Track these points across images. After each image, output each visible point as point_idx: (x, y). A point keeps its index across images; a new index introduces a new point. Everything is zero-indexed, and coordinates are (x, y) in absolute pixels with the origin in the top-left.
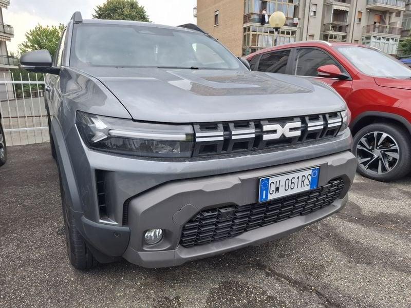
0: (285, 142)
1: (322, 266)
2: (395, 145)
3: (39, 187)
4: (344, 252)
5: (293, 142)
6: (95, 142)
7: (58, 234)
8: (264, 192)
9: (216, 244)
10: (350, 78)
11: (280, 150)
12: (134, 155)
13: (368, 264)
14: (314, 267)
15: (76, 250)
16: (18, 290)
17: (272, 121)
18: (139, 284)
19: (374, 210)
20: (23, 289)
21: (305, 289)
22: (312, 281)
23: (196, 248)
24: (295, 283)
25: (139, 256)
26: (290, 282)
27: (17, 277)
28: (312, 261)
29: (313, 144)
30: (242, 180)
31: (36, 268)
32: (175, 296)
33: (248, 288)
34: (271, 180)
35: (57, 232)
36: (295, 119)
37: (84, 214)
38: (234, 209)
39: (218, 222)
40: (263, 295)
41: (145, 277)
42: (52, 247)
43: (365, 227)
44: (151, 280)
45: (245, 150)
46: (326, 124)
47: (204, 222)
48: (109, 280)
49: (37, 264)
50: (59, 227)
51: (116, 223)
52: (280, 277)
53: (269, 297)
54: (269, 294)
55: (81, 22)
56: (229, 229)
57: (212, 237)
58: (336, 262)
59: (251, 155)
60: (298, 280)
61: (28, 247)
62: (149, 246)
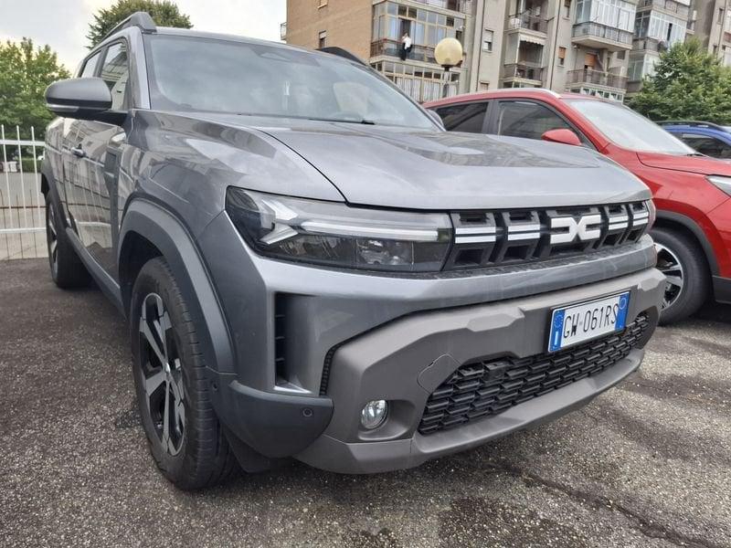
0: (578, 247)
1: (613, 465)
2: (677, 264)
3: (47, 341)
4: (639, 440)
5: (585, 251)
6: (269, 243)
7: (116, 427)
8: (557, 333)
9: (469, 427)
11: (572, 262)
13: (685, 458)
14: (599, 467)
15: (200, 449)
16: (73, 534)
17: (563, 210)
18: (305, 510)
19: (660, 371)
20: (83, 532)
21: (599, 504)
22: (606, 491)
23: (439, 435)
24: (578, 496)
25: (349, 452)
26: (570, 494)
27: (62, 509)
28: (594, 458)
29: (612, 254)
30: (526, 313)
31: (96, 491)
32: (380, 529)
33: (503, 508)
34: (568, 313)
36: (591, 209)
37: (237, 378)
38: (508, 365)
39: (482, 388)
40: (532, 519)
41: (313, 497)
42: (114, 451)
43: (656, 399)
44: (325, 502)
45: (521, 260)
46: (631, 220)
47: (461, 388)
48: (247, 506)
49: (95, 483)
50: (115, 414)
51: (307, 392)
52: (550, 486)
53: (543, 521)
54: (542, 517)
55: (155, 31)
56: (493, 401)
57: (466, 416)
58: (632, 458)
59: (532, 269)
60: (582, 490)
61: (66, 452)
62: (367, 433)
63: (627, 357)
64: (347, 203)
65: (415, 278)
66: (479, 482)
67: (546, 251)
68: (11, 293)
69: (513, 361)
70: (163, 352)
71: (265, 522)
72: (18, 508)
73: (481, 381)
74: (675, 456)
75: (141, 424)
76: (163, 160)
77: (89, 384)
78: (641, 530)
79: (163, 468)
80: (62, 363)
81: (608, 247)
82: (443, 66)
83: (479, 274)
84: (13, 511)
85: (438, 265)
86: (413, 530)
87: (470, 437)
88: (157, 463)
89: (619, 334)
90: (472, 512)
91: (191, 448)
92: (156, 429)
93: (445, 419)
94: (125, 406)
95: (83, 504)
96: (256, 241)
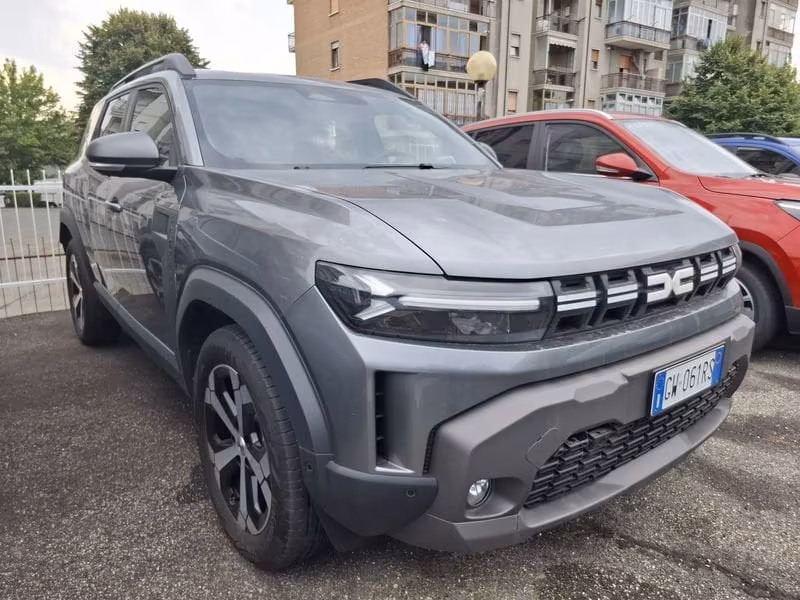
0: (673, 301)
1: (705, 520)
2: (746, 295)
3: (85, 407)
4: (728, 491)
5: (678, 304)
6: (364, 318)
7: (180, 502)
8: (659, 396)
10: (655, 178)
11: (668, 318)
12: (446, 342)
13: (778, 509)
14: (692, 523)
15: (291, 531)
17: (658, 267)
18: (396, 586)
21: (697, 564)
22: (702, 549)
23: (542, 507)
24: (676, 556)
25: (457, 533)
26: (666, 554)
28: (685, 513)
29: (703, 305)
30: (628, 378)
33: (599, 573)
34: (669, 374)
35: (178, 499)
36: (684, 262)
37: (333, 459)
38: (610, 432)
39: (585, 458)
40: (630, 583)
41: (400, 571)
42: (182, 530)
43: (738, 444)
44: (414, 576)
45: (617, 321)
46: (720, 269)
47: (566, 459)
48: (334, 584)
49: (170, 566)
50: (175, 488)
51: (409, 471)
52: (644, 546)
53: (643, 585)
54: (640, 581)
55: (195, 76)
56: (595, 468)
57: (568, 486)
58: (724, 511)
59: (629, 329)
60: (678, 549)
61: (132, 534)
62: (472, 511)
63: (716, 407)
64: (445, 276)
66: (569, 546)
67: (642, 309)
69: (616, 427)
70: (236, 425)
73: (586, 451)
74: (767, 507)
75: (206, 498)
77: (140, 454)
78: (745, 591)
79: (243, 548)
80: (106, 434)
82: (476, 82)
87: (572, 507)
88: (232, 540)
89: (712, 389)
90: (567, 579)
92: (228, 504)
93: (549, 491)
94: (184, 478)
95: (162, 591)
96: (349, 316)
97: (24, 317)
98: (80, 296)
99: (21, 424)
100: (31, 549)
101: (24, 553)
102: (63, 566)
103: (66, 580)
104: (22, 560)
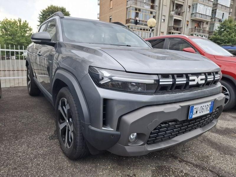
0: (198, 86)
1: (208, 156)
2: (227, 91)
3: (27, 112)
4: (216, 149)
5: (200, 87)
6: (101, 83)
8: (191, 113)
9: (163, 143)
11: (196, 91)
13: (231, 155)
14: (203, 157)
16: (38, 172)
17: (193, 74)
18: (109, 167)
19: (222, 126)
20: (41, 171)
21: (203, 169)
22: (205, 165)
24: (197, 166)
25: (125, 149)
26: (194, 165)
27: (34, 164)
28: (201, 154)
29: (208, 88)
30: (182, 107)
32: (133, 174)
33: (172, 169)
34: (195, 107)
35: (49, 138)
36: (202, 74)
37: (90, 125)
38: (175, 123)
39: (167, 130)
40: (181, 173)
41: (111, 163)
42: (49, 147)
43: (221, 135)
44: (115, 165)
45: (180, 90)
46: (214, 78)
47: (161, 130)
48: (91, 165)
49: (44, 156)
50: (49, 135)
51: (112, 130)
52: (187, 162)
53: (185, 174)
54: (185, 172)
55: (64, 17)
56: (170, 134)
57: (162, 139)
58: (214, 154)
59: (183, 92)
60: (198, 164)
61: (35, 147)
62: (131, 143)
63: (212, 122)
64: (126, 71)
65: (146, 95)
66: (164, 160)
67: (188, 87)
68: (16, 97)
69: (177, 122)
70: (66, 116)
71: (97, 170)
72: (21, 163)
73: (167, 128)
74: (228, 154)
75: (57, 138)
76: (65, 57)
77: (41, 125)
79: (65, 152)
80: (32, 119)
81: (207, 86)
82: (150, 27)
83: (167, 94)
84: (20, 164)
85: (154, 91)
86: (143, 175)
87: (163, 146)
88: (63, 151)
89: (210, 114)
90: (162, 170)
91: (75, 146)
92: (63, 140)
93: (155, 140)
94: (52, 133)
95: (41, 163)
96: (98, 82)
97: (15, 87)
98: (30, 81)
99: (9, 115)
100: (5, 148)
101: (3, 149)
102: (14, 154)
103: (14, 158)
104: (2, 151)
